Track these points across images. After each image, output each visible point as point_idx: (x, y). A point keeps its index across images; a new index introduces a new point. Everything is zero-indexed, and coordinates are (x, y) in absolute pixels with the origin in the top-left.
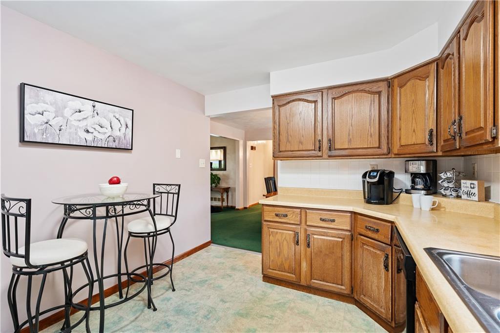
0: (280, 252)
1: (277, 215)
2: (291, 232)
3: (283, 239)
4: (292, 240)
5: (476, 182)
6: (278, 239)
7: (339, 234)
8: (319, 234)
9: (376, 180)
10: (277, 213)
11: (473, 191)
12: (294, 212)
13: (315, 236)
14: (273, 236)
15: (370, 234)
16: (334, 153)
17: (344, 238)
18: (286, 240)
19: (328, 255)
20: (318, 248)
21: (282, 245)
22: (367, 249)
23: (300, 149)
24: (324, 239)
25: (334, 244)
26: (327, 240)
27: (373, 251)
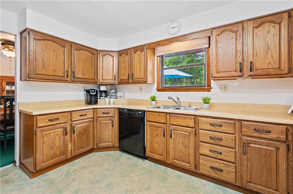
0: (53, 146)
1: (50, 120)
2: (61, 129)
3: (56, 135)
4: (62, 134)
5: (123, 93)
6: (51, 138)
7: (89, 121)
8: (79, 124)
9: (95, 93)
10: (50, 119)
11: (122, 96)
12: (63, 115)
13: (77, 126)
14: (46, 137)
15: (105, 115)
16: (76, 79)
17: (90, 122)
18: (58, 136)
19: (84, 133)
20: (79, 132)
21: (54, 140)
22: (103, 122)
23: (53, 75)
24: (82, 126)
25: (86, 127)
26: (83, 125)
27: (106, 122)
